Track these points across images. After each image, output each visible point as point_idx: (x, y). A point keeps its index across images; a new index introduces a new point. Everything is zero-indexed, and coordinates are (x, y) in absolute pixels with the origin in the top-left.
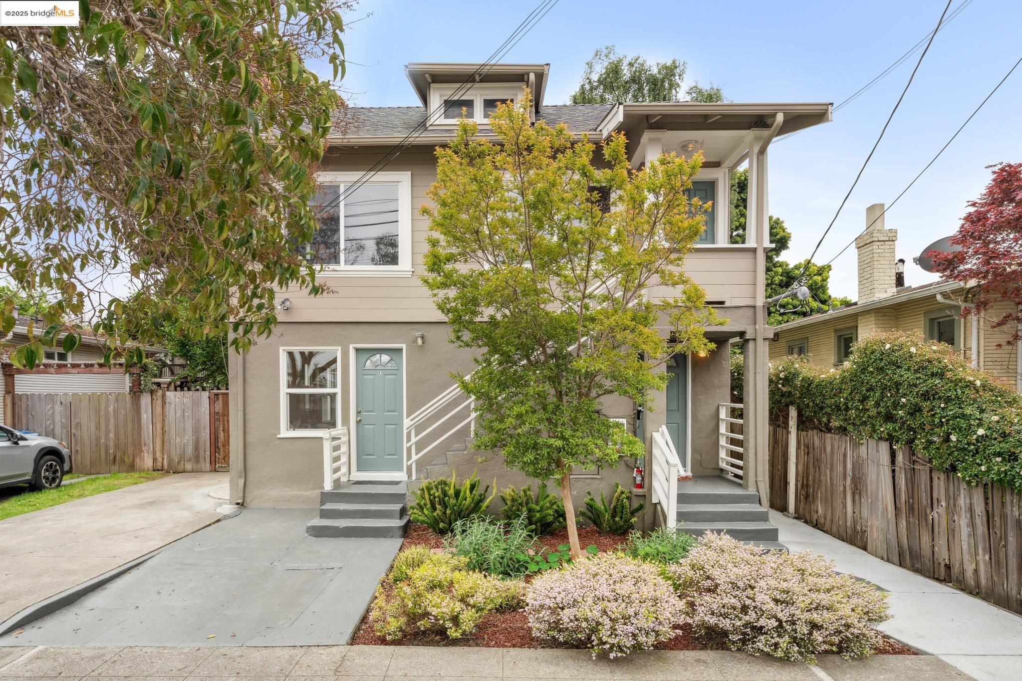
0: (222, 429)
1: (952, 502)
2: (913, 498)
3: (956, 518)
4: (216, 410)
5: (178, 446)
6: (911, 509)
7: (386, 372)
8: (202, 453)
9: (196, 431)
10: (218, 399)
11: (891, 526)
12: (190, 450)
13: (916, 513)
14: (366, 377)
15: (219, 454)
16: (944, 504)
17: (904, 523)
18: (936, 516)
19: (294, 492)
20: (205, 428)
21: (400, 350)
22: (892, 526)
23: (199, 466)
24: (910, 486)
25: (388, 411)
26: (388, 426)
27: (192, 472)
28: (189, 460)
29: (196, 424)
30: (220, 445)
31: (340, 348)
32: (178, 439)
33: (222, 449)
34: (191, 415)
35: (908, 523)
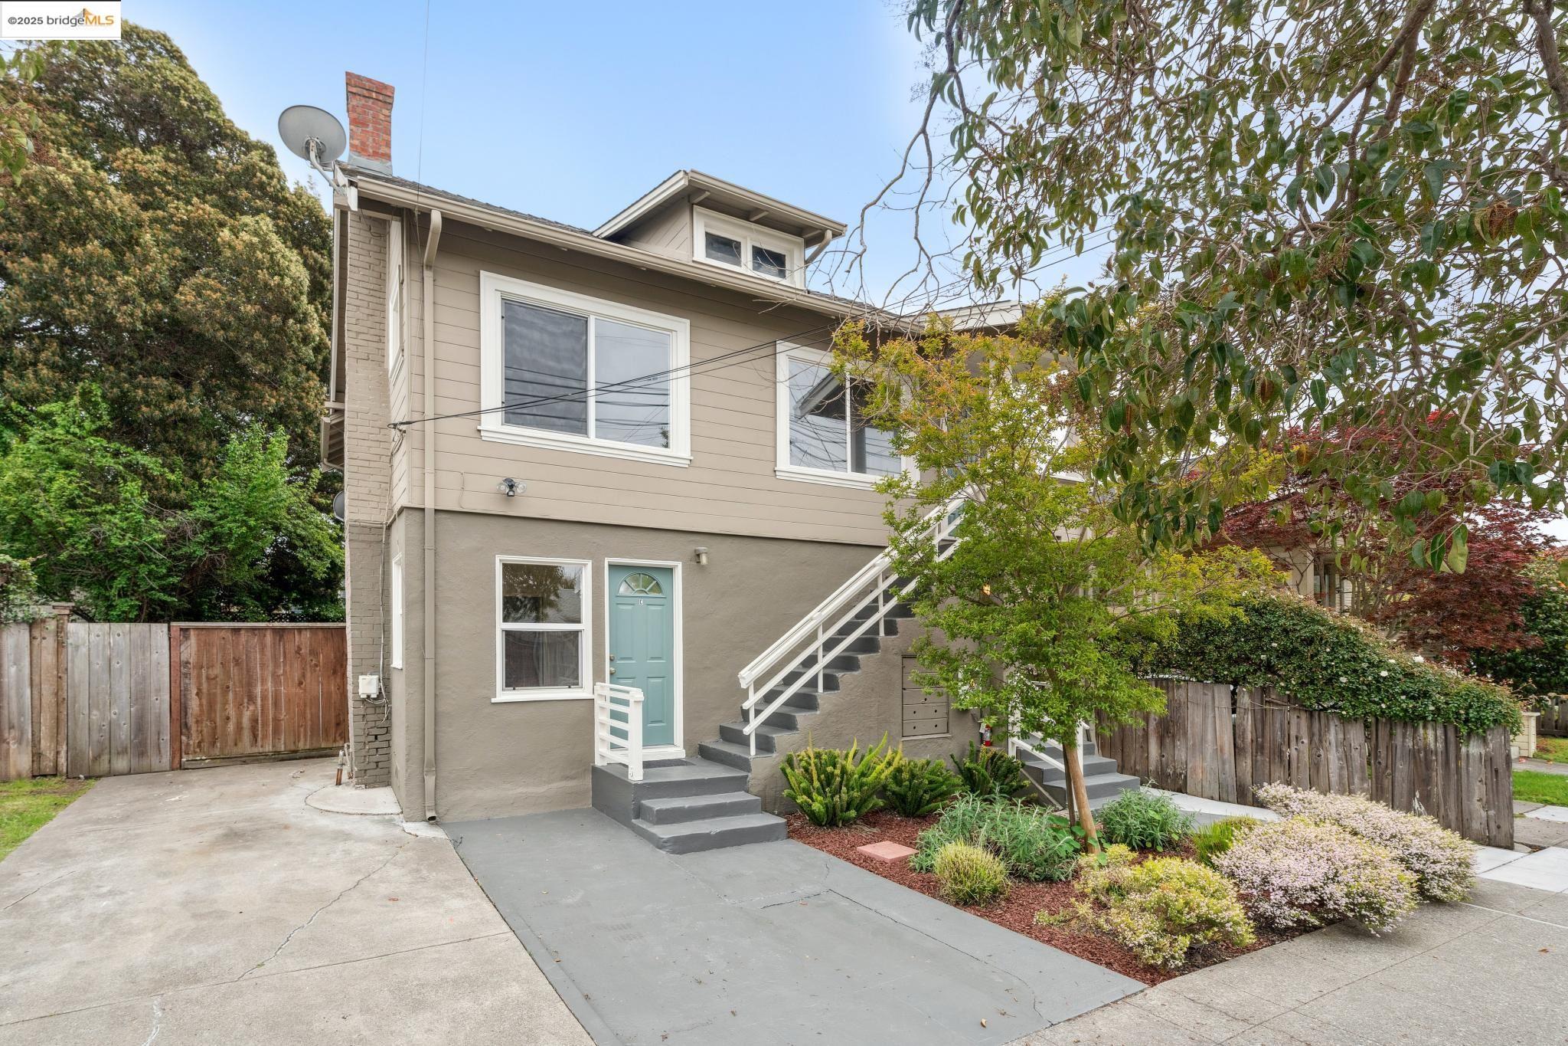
0: (195, 691)
1: (1316, 738)
2: (1263, 736)
3: (1322, 752)
4: (184, 658)
5: (95, 727)
6: (1260, 748)
7: (649, 601)
8: (152, 738)
9: (140, 697)
10: (187, 638)
11: (1227, 766)
12: (124, 733)
13: (1267, 751)
14: (621, 607)
15: (189, 737)
16: (1306, 741)
17: (1249, 761)
18: (1294, 753)
19: (520, 790)
20: (158, 691)
21: (670, 571)
22: (1230, 767)
23: (145, 762)
24: (1259, 726)
25: (652, 658)
26: (652, 680)
27: (129, 773)
28: (123, 752)
29: (136, 684)
30: (191, 721)
31: (590, 563)
32: (95, 712)
33: (194, 728)
34: (126, 669)
35: (1254, 763)
